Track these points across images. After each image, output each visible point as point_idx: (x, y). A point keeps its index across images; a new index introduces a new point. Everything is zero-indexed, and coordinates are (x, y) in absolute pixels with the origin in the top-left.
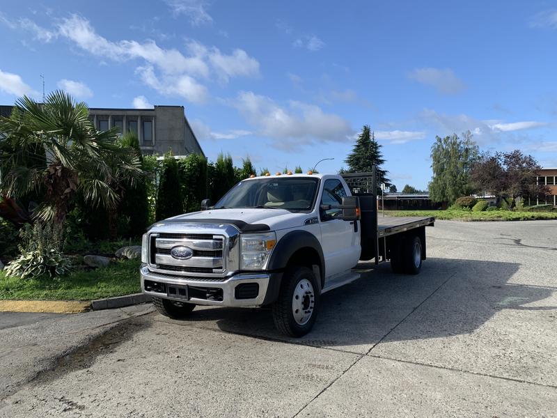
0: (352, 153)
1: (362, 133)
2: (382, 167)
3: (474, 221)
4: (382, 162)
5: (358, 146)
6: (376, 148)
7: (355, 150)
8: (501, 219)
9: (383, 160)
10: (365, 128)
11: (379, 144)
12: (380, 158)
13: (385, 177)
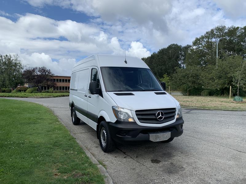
3: (41, 98)
8: (51, 96)
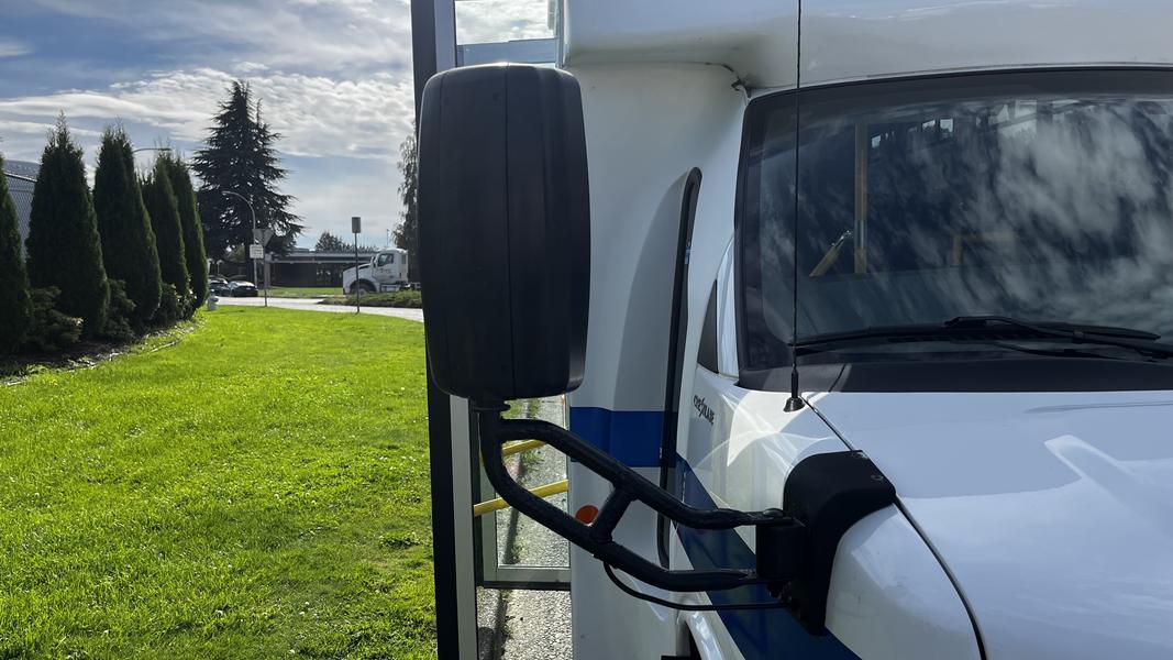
0: (207, 147)
1: (228, 99)
2: (279, 187)
4: (276, 174)
5: (220, 131)
6: (267, 138)
7: (211, 141)
9: (281, 171)
10: (237, 88)
11: (271, 132)
12: (276, 165)
13: (288, 210)
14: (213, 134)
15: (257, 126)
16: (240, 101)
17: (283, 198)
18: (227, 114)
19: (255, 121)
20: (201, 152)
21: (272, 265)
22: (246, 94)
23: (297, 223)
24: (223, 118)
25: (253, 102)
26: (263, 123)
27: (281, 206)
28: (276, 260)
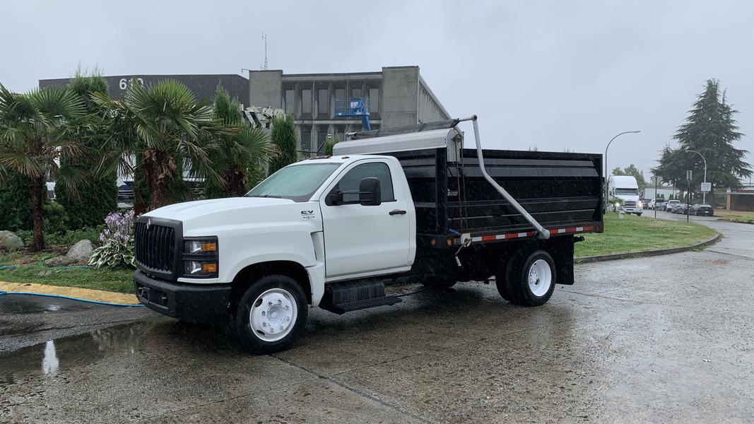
0: (687, 122)
1: (705, 91)
4: (737, 135)
7: (690, 118)
10: (710, 83)
14: (691, 114)
15: (722, 106)
16: (712, 90)
17: (740, 153)
18: (702, 101)
19: (721, 103)
20: (685, 126)
21: (731, 195)
22: (716, 86)
23: (748, 169)
24: (699, 104)
25: (721, 90)
26: (726, 103)
27: (738, 157)
28: (735, 193)
